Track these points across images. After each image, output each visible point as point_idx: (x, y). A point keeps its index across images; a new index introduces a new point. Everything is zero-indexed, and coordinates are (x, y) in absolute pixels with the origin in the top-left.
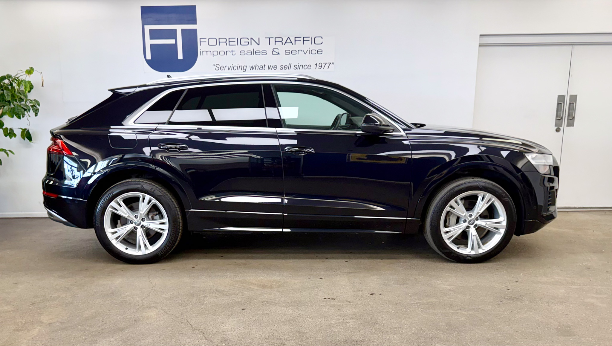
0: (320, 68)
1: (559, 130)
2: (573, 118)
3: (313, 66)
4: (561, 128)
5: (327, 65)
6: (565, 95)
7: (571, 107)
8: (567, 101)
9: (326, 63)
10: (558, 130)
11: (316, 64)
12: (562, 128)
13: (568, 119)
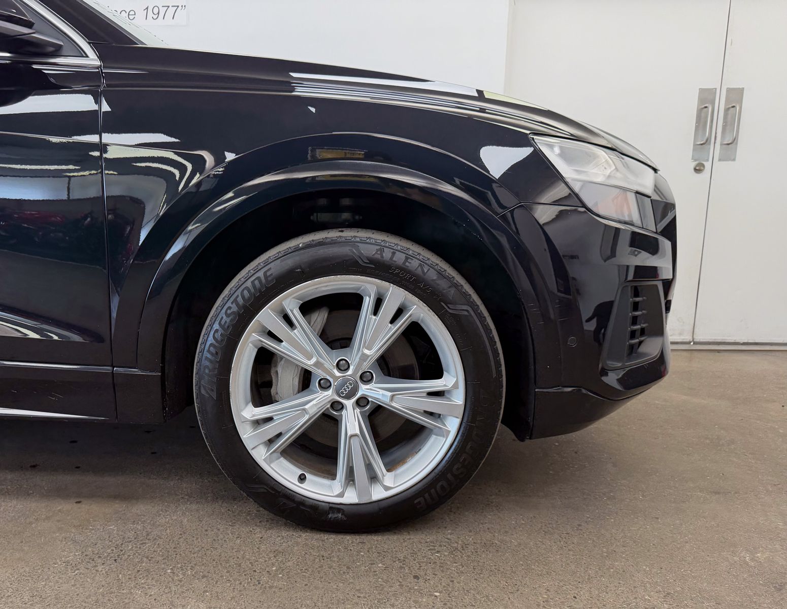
0: (155, 17)
1: (702, 168)
2: (734, 141)
3: (141, 14)
4: (704, 163)
5: (173, 10)
6: (716, 89)
7: (729, 117)
8: (721, 103)
9: (168, 7)
10: (698, 169)
11: (147, 8)
12: (708, 165)
13: (722, 144)
